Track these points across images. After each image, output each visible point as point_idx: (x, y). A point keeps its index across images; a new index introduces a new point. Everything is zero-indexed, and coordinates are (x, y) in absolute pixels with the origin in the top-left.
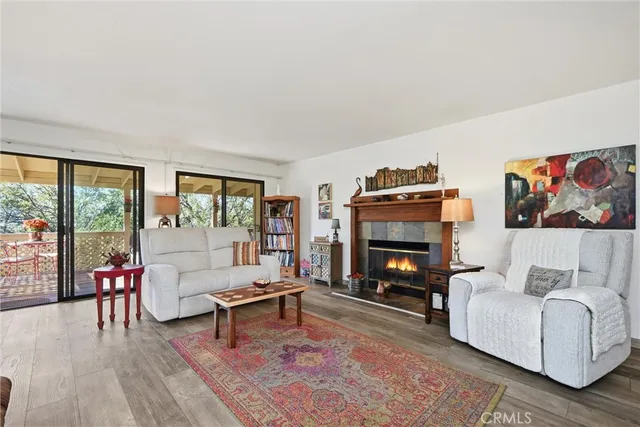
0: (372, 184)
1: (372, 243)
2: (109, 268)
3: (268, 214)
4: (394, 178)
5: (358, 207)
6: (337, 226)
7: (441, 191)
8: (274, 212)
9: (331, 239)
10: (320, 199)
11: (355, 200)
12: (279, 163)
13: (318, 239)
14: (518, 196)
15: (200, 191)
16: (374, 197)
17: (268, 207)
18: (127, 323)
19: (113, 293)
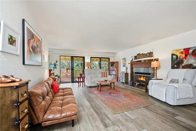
0: (136, 58)
1: (136, 73)
2: (80, 76)
3: (110, 66)
4: (141, 56)
5: (132, 64)
6: (127, 69)
7: (153, 59)
8: (112, 65)
9: (125, 72)
10: (123, 62)
11: (131, 62)
12: (113, 53)
13: (122, 72)
14: (175, 60)
15: (96, 61)
16: (136, 61)
17: (110, 64)
18: (83, 86)
19: (80, 82)
